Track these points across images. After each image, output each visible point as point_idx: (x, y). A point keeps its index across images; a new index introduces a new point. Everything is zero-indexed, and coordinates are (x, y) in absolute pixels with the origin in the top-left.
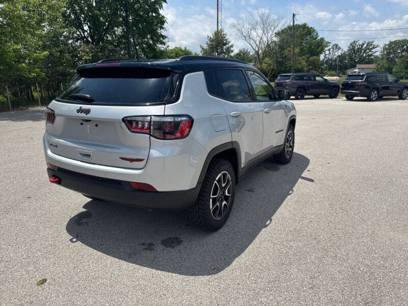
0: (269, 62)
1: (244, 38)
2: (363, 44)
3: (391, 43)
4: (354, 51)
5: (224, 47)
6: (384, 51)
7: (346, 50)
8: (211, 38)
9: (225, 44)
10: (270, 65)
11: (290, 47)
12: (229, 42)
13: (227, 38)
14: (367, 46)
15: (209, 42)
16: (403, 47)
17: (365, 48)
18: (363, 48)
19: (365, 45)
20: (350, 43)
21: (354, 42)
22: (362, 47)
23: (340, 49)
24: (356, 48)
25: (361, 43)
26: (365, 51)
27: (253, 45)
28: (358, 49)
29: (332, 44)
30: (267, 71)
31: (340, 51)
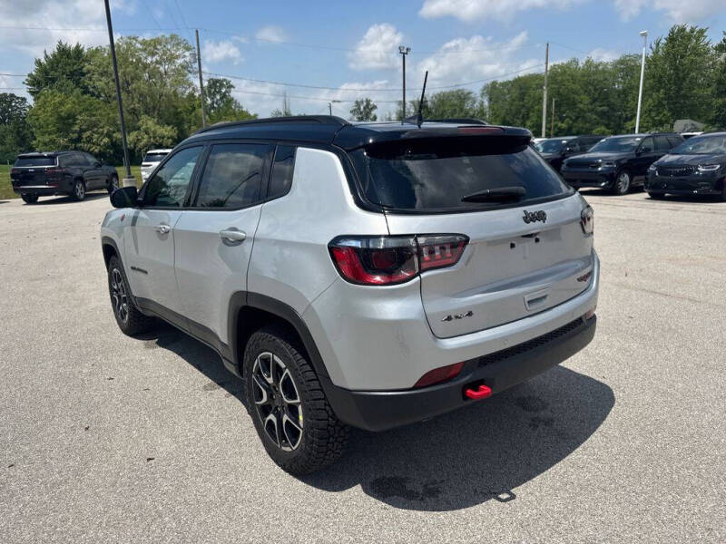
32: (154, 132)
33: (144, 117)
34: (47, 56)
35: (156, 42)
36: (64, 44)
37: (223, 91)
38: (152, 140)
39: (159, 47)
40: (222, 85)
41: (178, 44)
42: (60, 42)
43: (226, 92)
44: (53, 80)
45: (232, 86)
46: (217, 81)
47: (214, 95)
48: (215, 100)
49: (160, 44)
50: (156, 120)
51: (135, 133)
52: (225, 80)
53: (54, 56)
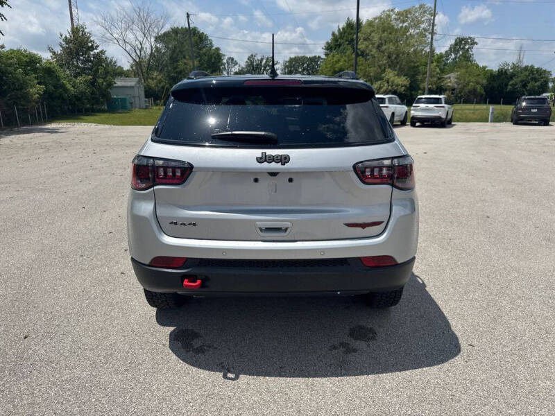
0: (159, 77)
1: (115, 41)
2: (262, 59)
3: (291, 60)
4: (253, 67)
5: (92, 53)
6: (285, 69)
7: (244, 66)
8: (66, 37)
9: (92, 48)
10: (160, 81)
11: (184, 57)
12: (97, 46)
13: (92, 39)
14: (266, 62)
15: (63, 43)
16: (303, 64)
17: (265, 64)
18: (263, 64)
19: (264, 61)
20: (247, 57)
21: (252, 55)
22: (261, 63)
23: (236, 64)
24: (255, 63)
25: (260, 58)
26: (265, 68)
27: (130, 53)
28: (257, 65)
29: (226, 57)
30: (157, 89)
31: (237, 67)
32: (393, 82)
33: (388, 70)
34: (339, 29)
35: (407, 12)
36: (350, 19)
37: (467, 47)
38: (390, 87)
39: (409, 16)
40: (466, 43)
41: (425, 12)
42: (348, 19)
43: (469, 48)
44: (340, 45)
45: (476, 43)
46: (463, 39)
47: (458, 51)
48: (458, 56)
49: (410, 13)
50: (396, 73)
51: (379, 82)
52: (470, 38)
53: (343, 29)
